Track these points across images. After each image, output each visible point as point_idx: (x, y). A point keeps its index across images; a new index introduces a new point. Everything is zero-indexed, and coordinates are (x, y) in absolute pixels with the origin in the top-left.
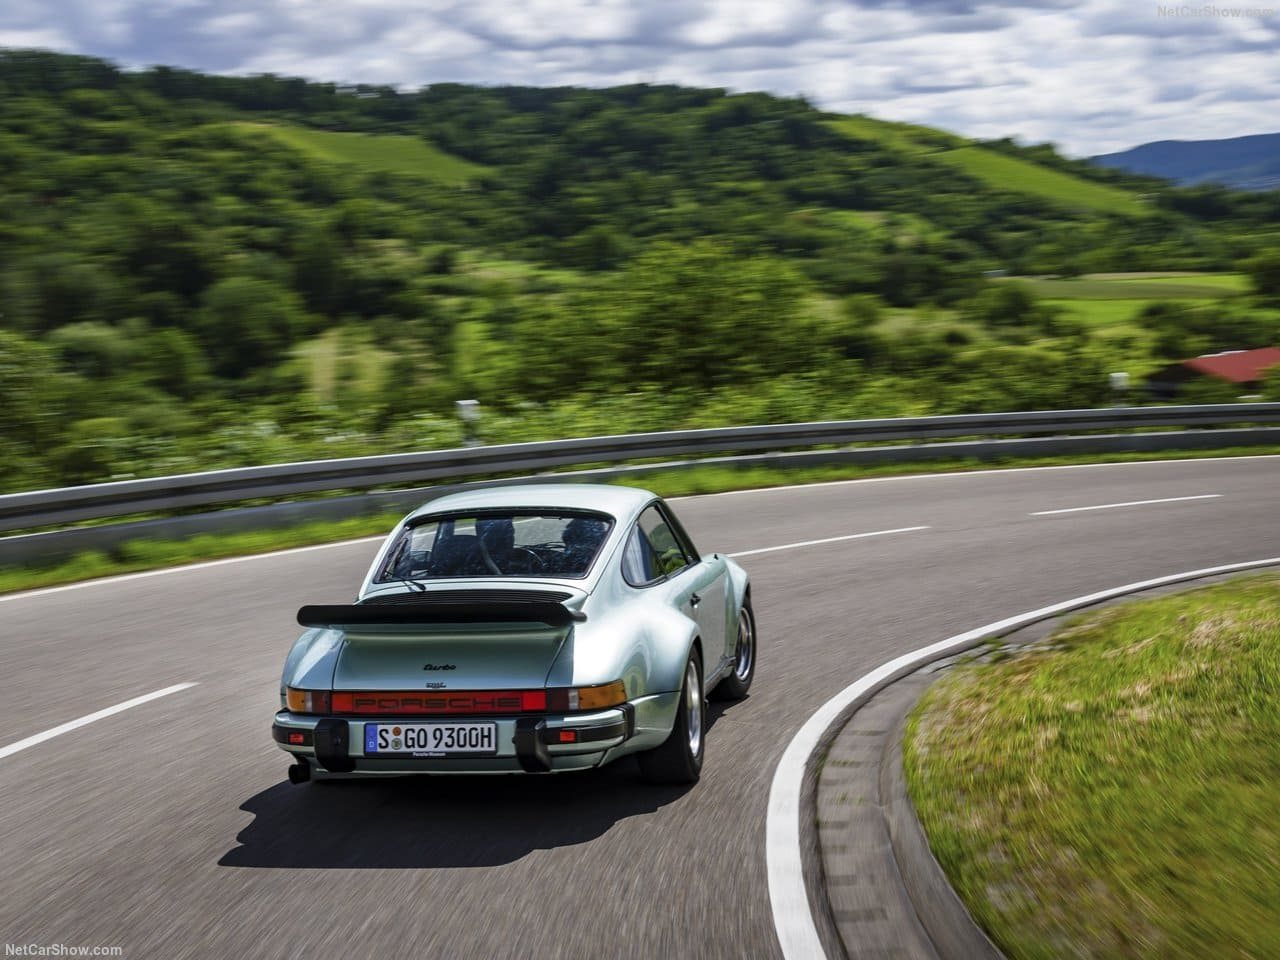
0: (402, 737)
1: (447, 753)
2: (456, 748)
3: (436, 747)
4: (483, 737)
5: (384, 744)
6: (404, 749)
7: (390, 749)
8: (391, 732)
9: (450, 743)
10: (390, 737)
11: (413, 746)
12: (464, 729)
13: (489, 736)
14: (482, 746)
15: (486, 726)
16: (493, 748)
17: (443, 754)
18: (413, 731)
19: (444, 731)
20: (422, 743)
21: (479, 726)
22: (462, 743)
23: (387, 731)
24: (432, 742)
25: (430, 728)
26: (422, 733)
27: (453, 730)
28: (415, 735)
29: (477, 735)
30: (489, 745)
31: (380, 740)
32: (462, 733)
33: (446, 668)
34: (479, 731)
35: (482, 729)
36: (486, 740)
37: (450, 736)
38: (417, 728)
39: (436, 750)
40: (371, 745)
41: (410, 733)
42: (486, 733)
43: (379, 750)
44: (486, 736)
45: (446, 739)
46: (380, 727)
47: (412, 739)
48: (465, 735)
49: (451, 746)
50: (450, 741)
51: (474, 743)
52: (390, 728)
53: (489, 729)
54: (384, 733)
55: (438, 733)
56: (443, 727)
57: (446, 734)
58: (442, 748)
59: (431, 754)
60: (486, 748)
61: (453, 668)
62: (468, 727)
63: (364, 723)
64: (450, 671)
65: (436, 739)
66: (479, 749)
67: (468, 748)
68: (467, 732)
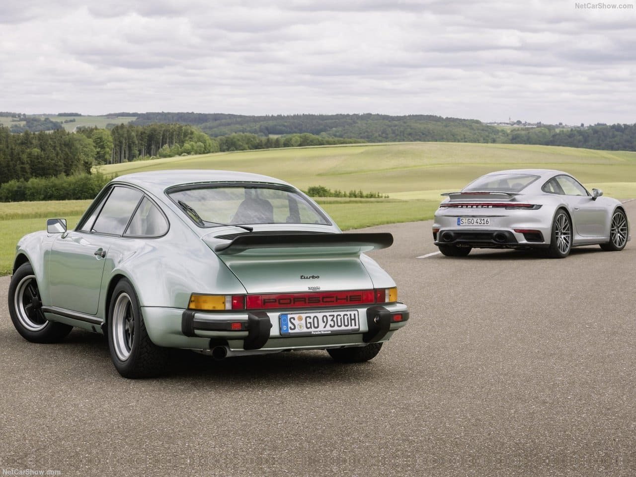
0: (303, 322)
1: (331, 331)
2: (336, 328)
3: (325, 327)
4: (351, 320)
5: (293, 327)
6: (305, 330)
7: (296, 331)
8: (296, 318)
9: (332, 325)
10: (296, 322)
11: (311, 327)
12: (340, 315)
13: (355, 319)
14: (351, 326)
15: (352, 313)
16: (357, 327)
17: (330, 332)
18: (310, 317)
19: (328, 316)
20: (316, 325)
21: (348, 313)
22: (339, 324)
23: (294, 319)
24: (322, 325)
25: (320, 315)
26: (315, 319)
27: (333, 316)
28: (311, 321)
29: (348, 318)
30: (355, 325)
31: (290, 325)
32: (339, 317)
33: (313, 277)
34: (349, 316)
35: (350, 315)
36: (353, 321)
37: (332, 320)
38: (312, 315)
39: (325, 329)
40: (284, 328)
41: (308, 319)
42: (353, 317)
43: (290, 331)
44: (353, 319)
45: (330, 322)
46: (289, 316)
47: (310, 323)
48: (341, 319)
49: (334, 326)
50: (332, 323)
51: (346, 324)
52: (296, 316)
53: (355, 314)
54: (292, 320)
55: (325, 318)
56: (327, 314)
57: (330, 318)
58: (328, 328)
59: (322, 333)
60: (353, 327)
61: (318, 277)
62: (342, 314)
63: (278, 314)
64: (316, 279)
65: (324, 322)
66: (349, 328)
67: (343, 328)
68: (342, 316)
